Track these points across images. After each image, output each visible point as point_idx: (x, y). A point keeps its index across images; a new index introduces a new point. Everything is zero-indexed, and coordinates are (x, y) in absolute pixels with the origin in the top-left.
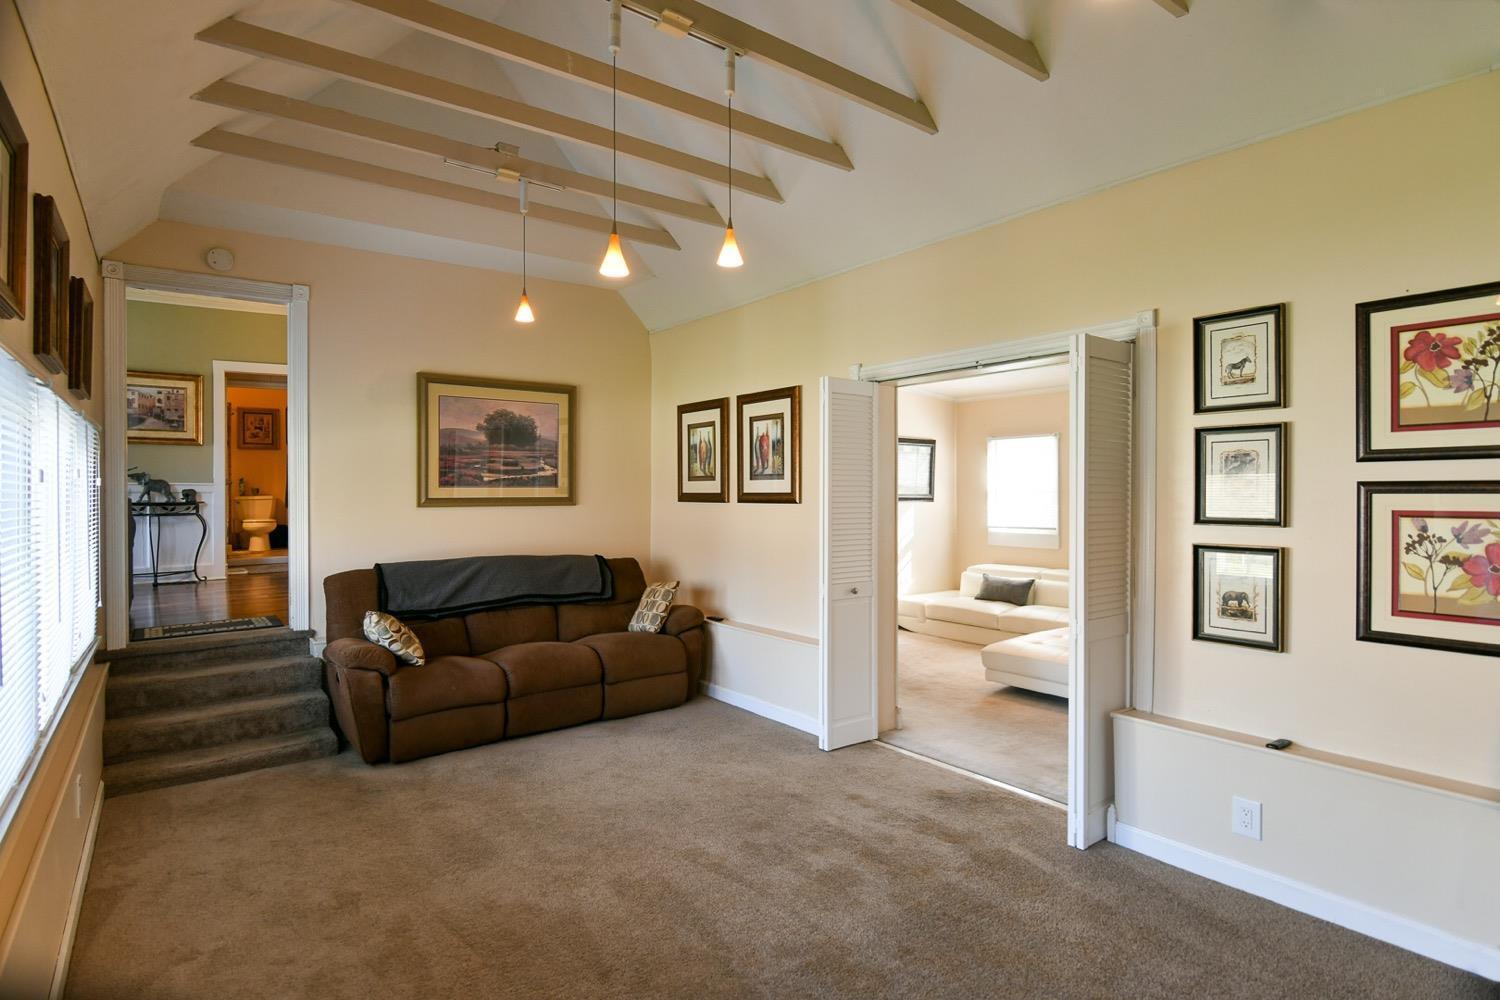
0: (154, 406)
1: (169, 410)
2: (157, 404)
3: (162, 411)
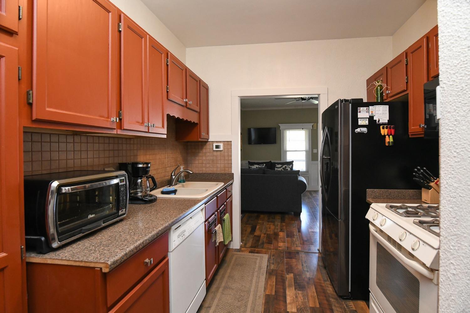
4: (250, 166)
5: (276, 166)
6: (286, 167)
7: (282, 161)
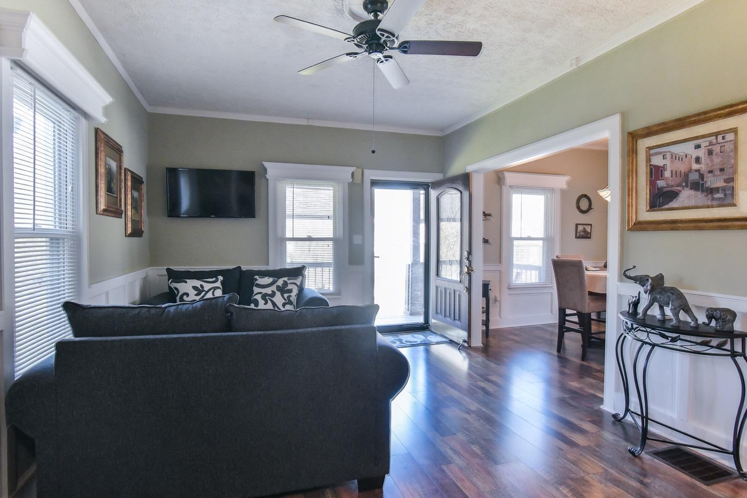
0: (690, 170)
1: (711, 172)
2: (695, 166)
3: (702, 176)
4: (174, 285)
5: (256, 280)
6: (285, 284)
7: (271, 267)
